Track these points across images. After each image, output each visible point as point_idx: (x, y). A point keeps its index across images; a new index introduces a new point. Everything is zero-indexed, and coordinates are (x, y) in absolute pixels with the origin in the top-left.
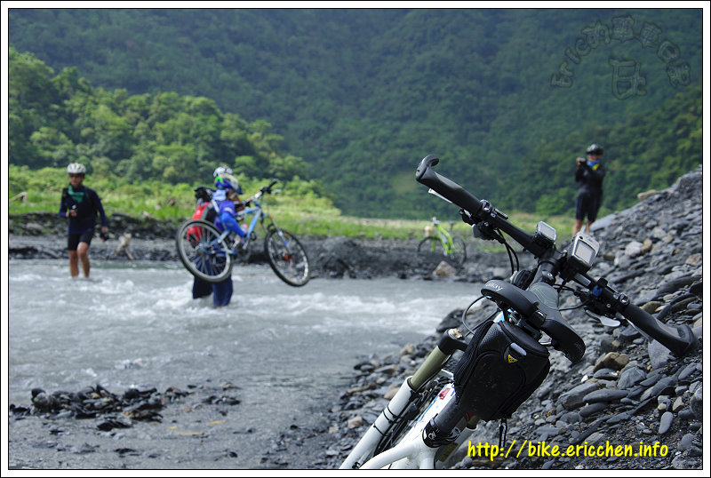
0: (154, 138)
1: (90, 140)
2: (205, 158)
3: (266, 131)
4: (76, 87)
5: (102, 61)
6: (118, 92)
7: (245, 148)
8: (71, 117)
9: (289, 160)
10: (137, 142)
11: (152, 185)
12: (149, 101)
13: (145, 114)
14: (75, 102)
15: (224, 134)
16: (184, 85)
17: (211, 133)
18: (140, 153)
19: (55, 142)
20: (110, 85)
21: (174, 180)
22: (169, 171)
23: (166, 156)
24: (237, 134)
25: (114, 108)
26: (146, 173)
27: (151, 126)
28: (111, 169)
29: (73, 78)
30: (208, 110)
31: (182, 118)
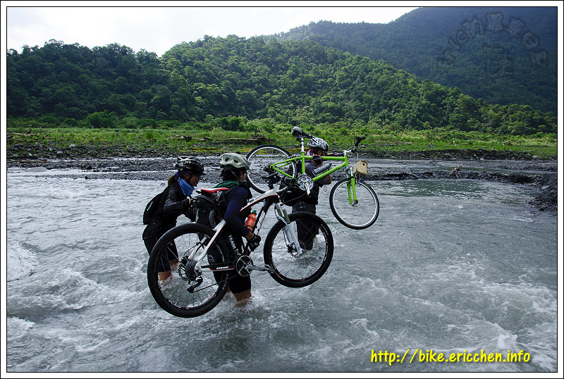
0: (508, 120)
1: (487, 121)
2: (527, 126)
4: (482, 104)
5: (492, 96)
6: (496, 105)
7: (542, 122)
8: (481, 114)
10: (502, 121)
12: (507, 107)
13: (506, 112)
14: (482, 109)
15: (534, 118)
17: (529, 117)
18: (503, 125)
19: (475, 123)
20: (494, 103)
21: (515, 134)
22: (513, 131)
23: (512, 126)
24: (539, 117)
25: (495, 111)
26: (505, 132)
27: (507, 116)
28: (493, 131)
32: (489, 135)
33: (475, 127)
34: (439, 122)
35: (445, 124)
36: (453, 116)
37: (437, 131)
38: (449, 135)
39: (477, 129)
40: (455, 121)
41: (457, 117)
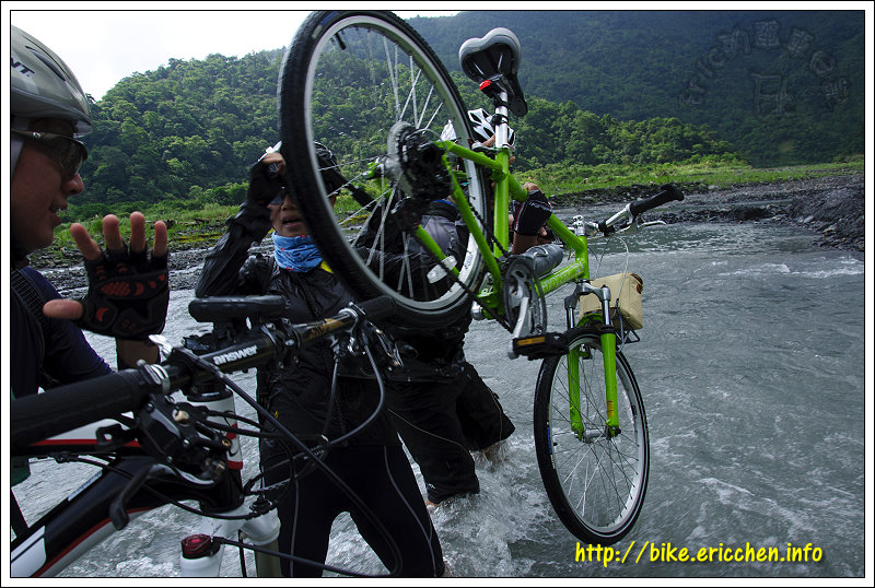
0: (650, 142)
1: (620, 147)
2: (677, 148)
3: (707, 130)
4: (610, 123)
5: (621, 108)
6: (631, 122)
7: (697, 140)
8: (610, 138)
9: (722, 143)
10: (642, 145)
11: (652, 166)
12: (646, 124)
13: (645, 131)
14: (611, 130)
15: (685, 134)
16: (662, 113)
17: (679, 135)
18: (644, 150)
19: (603, 151)
20: (626, 120)
21: (662, 162)
22: (659, 157)
23: (657, 150)
24: (692, 133)
25: (630, 130)
26: (648, 160)
27: (648, 136)
28: (631, 160)
29: (608, 119)
30: (675, 123)
31: (663, 130)
32: (627, 167)
33: (604, 157)
34: (551, 156)
38: (569, 173)
40: (574, 152)
41: (577, 146)
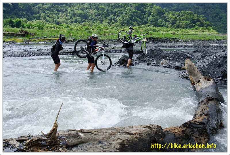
0: (180, 20)
1: (168, 21)
2: (190, 23)
3: (203, 17)
6: (174, 11)
8: (165, 17)
10: (177, 21)
11: (179, 29)
12: (180, 13)
14: (166, 14)
15: (194, 18)
23: (182, 23)
24: (197, 18)
25: (173, 15)
28: (172, 26)
29: (166, 10)
30: (191, 13)
31: (186, 15)
32: (169, 29)
33: (162, 24)
34: (142, 22)
35: (146, 23)
36: (150, 19)
37: (141, 27)
38: (147, 29)
39: (163, 26)
40: (151, 21)
41: (152, 19)
